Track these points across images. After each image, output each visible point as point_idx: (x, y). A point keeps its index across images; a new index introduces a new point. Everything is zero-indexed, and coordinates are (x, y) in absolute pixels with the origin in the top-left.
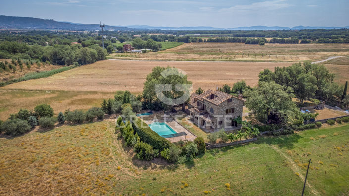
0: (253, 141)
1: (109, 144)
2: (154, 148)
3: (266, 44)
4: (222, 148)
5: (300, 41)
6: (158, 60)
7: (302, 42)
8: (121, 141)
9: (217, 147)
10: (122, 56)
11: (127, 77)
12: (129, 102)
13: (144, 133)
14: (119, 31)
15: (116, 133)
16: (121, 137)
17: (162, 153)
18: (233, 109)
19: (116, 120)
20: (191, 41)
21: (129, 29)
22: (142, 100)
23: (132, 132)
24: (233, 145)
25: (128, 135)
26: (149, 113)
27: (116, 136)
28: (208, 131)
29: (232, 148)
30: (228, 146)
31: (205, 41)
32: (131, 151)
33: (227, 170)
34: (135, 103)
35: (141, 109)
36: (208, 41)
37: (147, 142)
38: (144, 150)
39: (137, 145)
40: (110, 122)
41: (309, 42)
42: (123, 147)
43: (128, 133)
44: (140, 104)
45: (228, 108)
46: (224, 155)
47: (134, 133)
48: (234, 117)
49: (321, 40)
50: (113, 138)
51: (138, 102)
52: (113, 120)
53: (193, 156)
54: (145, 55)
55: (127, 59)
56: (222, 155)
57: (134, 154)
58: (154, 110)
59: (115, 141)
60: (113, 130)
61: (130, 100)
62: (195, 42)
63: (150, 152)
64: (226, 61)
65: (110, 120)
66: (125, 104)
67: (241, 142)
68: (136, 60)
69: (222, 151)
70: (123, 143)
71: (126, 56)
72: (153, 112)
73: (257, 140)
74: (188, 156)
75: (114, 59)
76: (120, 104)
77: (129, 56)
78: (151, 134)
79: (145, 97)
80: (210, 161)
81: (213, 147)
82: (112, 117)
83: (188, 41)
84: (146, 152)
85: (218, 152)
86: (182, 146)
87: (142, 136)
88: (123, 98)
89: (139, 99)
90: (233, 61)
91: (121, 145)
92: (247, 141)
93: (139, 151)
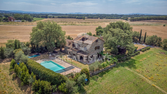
0: (114, 67)
1: (5, 86)
2: (52, 84)
3: (85, 19)
4: (99, 74)
5: (99, 18)
6: (33, 25)
7: (100, 18)
8: (16, 81)
9: (95, 74)
10: (8, 23)
11: (14, 34)
12: (19, 47)
13: (39, 71)
14: (4, 13)
15: (10, 74)
16: (17, 77)
17: (60, 87)
18: (99, 47)
19: (9, 63)
20: (48, 17)
21: (10, 12)
22: (30, 46)
23: (27, 72)
24: (104, 71)
25: (24, 76)
26: (37, 55)
27: (11, 77)
28: (85, 63)
29: (105, 73)
30: (102, 72)
31: (56, 18)
32: (28, 89)
33: (111, 91)
34: (25, 48)
35: (30, 52)
36: (57, 18)
37: (44, 79)
38: (43, 88)
39: (36, 84)
40: (4, 66)
41: (103, 18)
42: (19, 86)
43: (24, 73)
44: (29, 49)
45: (96, 46)
46: (103, 79)
47: (30, 73)
48: (99, 52)
49: (107, 18)
50: (8, 80)
51: (27, 47)
52: (6, 63)
53: (83, 84)
54: (24, 23)
55: (11, 25)
56: (101, 80)
57: (32, 92)
58: (41, 52)
59: (10, 82)
60: (7, 72)
61: (21, 46)
62: (51, 18)
63: (49, 88)
64: (72, 25)
65: (3, 64)
66: (16, 50)
67: (108, 68)
68: (18, 25)
69: (100, 76)
70: (19, 83)
71: (11, 23)
72: (40, 54)
73: (116, 65)
74: (79, 85)
75: (2, 25)
76: (12, 50)
77: (13, 23)
78: (47, 72)
79: (32, 44)
80: (96, 86)
81: (93, 75)
82: (5, 61)
83: (47, 17)
84: (45, 89)
85: (98, 78)
86: (73, 77)
87: (38, 74)
88: (14, 45)
89: (28, 45)
90: (75, 25)
91: (17, 85)
92: (111, 67)
93: (38, 89)
